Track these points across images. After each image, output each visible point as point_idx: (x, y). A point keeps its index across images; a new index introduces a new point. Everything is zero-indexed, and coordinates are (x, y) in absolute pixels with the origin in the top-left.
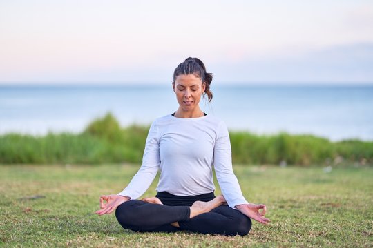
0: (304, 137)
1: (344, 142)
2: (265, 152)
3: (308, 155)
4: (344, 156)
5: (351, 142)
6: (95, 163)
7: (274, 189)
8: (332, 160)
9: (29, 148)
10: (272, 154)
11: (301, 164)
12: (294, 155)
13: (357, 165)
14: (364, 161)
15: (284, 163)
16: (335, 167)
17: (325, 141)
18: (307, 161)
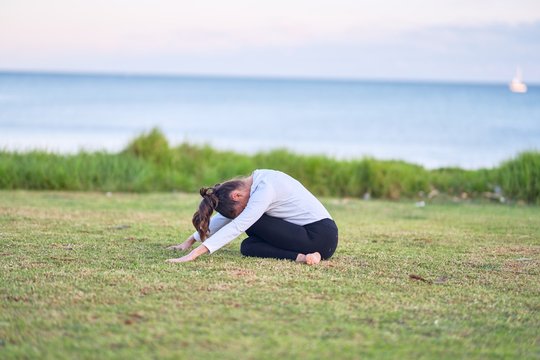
0: (393, 162)
1: (441, 170)
2: (346, 181)
3: (398, 186)
4: (441, 188)
5: (449, 171)
6: (141, 190)
7: (363, 224)
8: (426, 194)
9: (61, 170)
10: (353, 184)
11: (389, 197)
12: (381, 186)
13: (456, 199)
14: (464, 195)
15: (368, 196)
16: (429, 202)
17: (418, 169)
18: (395, 194)
